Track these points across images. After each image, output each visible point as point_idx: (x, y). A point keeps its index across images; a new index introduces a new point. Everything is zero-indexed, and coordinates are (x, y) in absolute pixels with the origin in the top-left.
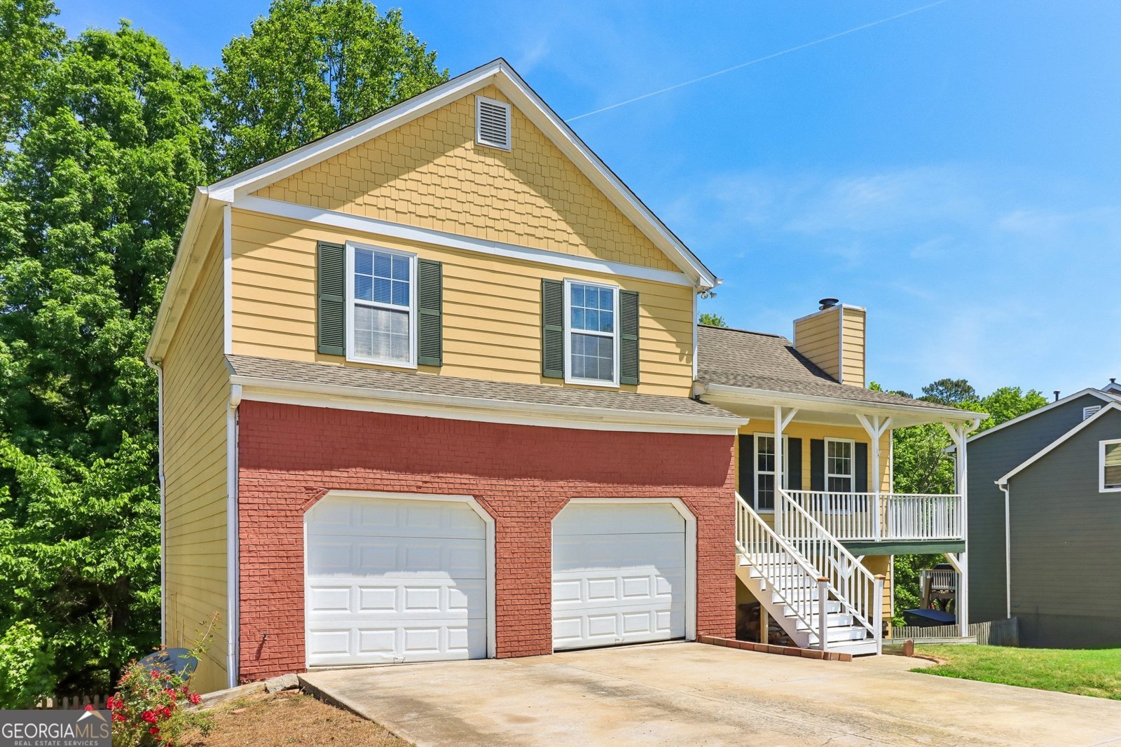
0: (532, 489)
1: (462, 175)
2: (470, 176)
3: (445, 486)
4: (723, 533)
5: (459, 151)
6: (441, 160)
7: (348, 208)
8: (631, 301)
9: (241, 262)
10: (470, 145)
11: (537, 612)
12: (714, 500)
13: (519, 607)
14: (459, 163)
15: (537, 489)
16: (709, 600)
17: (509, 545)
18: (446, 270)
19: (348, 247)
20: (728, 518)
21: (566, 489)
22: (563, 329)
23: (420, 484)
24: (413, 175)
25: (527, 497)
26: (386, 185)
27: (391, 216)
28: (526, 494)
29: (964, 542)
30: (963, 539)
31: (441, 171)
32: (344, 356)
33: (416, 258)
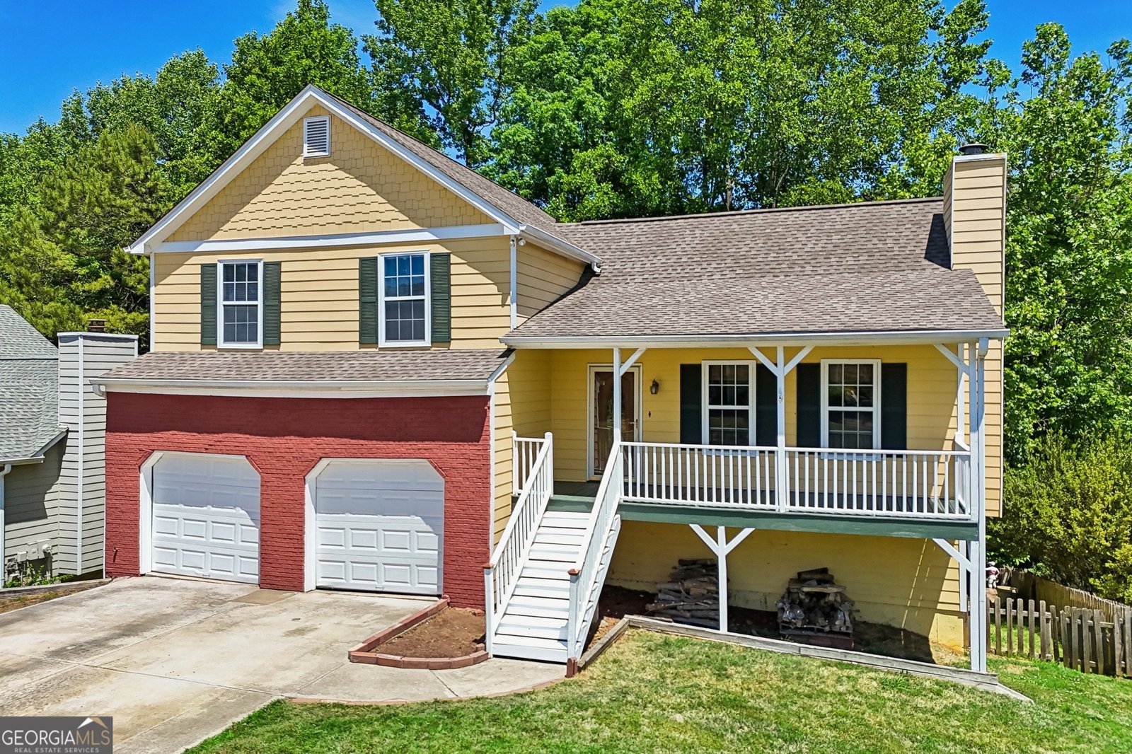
0: (288, 450)
1: (294, 188)
2: (300, 186)
3: (224, 448)
4: (474, 496)
5: (291, 169)
6: (279, 180)
7: (218, 236)
8: (441, 262)
9: (160, 289)
10: (300, 160)
11: (291, 554)
12: (462, 461)
13: (276, 549)
14: (292, 178)
15: (292, 450)
16: (455, 563)
17: (269, 496)
18: (284, 267)
19: (219, 264)
20: (479, 480)
21: (316, 451)
22: (377, 300)
23: (207, 447)
24: (260, 198)
25: (283, 457)
26: (242, 211)
27: (246, 234)
28: (283, 455)
29: (976, 525)
30: (974, 520)
31: (280, 189)
32: (216, 345)
33: (262, 262)
